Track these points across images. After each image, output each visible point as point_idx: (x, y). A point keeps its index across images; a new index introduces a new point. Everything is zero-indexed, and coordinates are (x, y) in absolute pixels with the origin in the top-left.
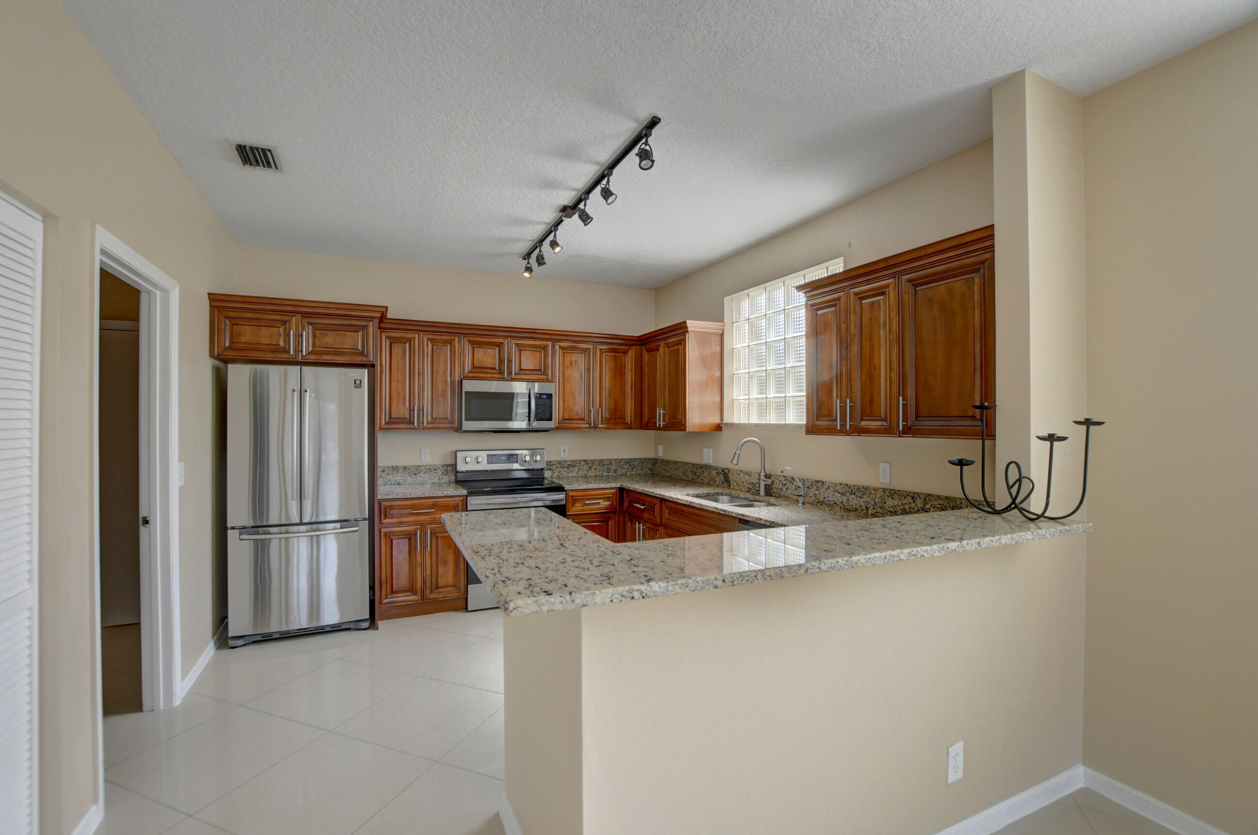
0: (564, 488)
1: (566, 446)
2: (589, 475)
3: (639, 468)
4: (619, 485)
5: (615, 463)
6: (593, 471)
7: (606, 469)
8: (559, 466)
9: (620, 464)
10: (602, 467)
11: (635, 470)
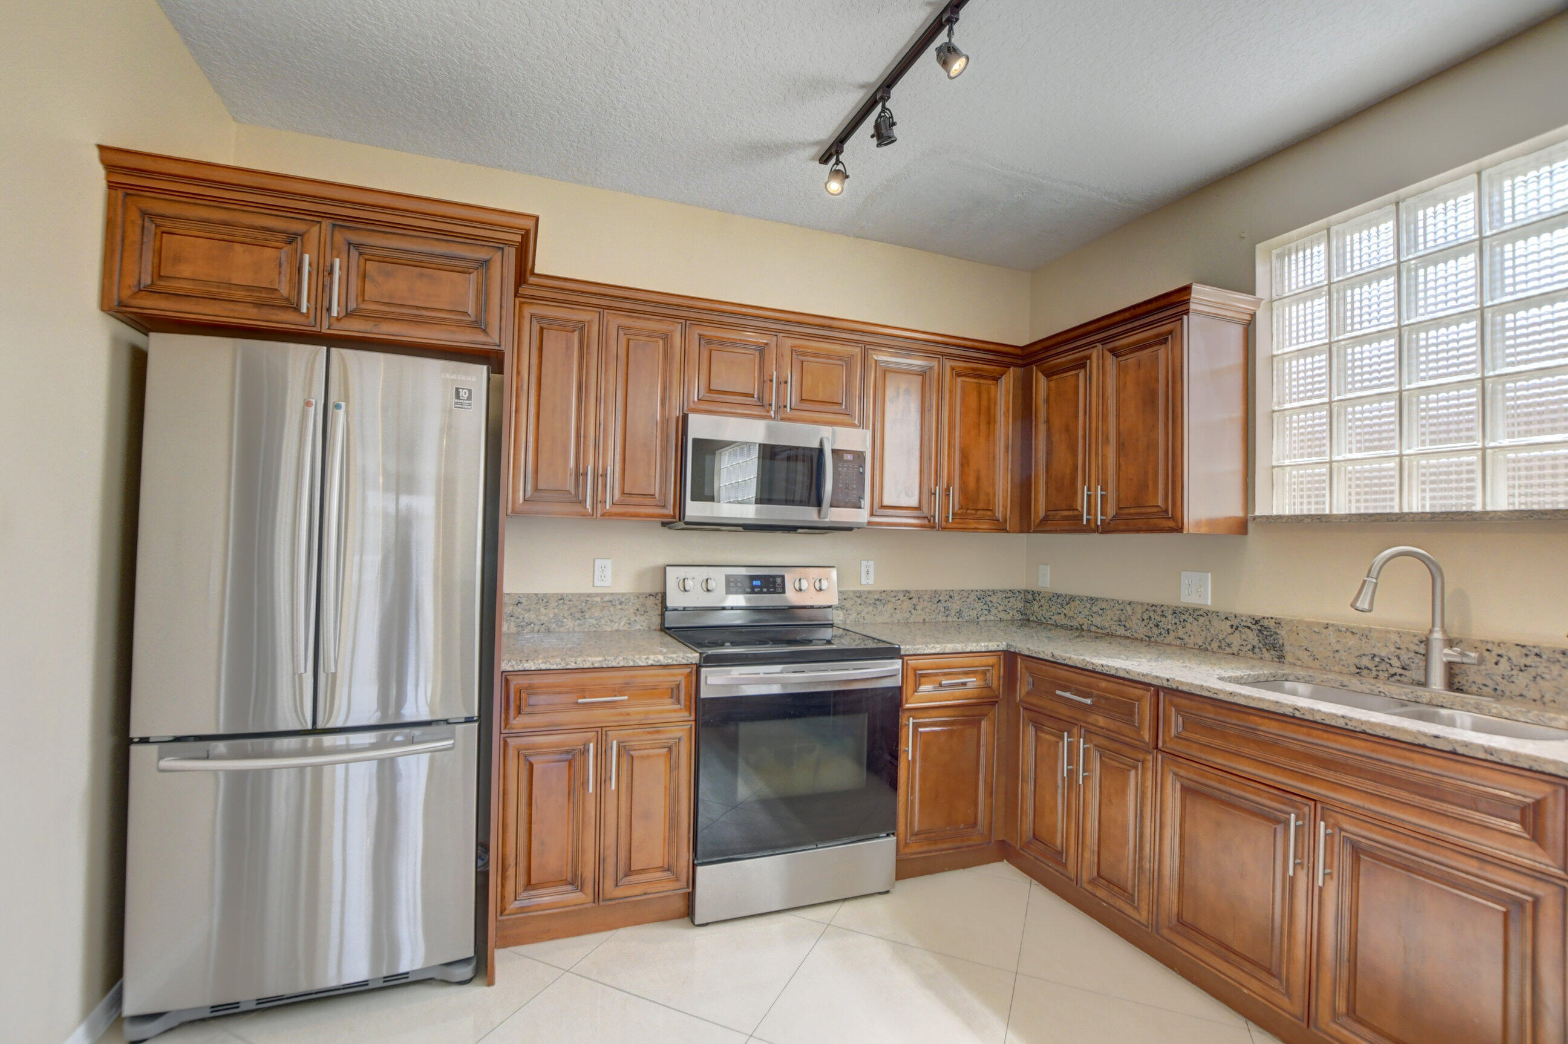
0: (899, 649)
1: (871, 563)
2: (911, 620)
3: (1000, 608)
4: (1003, 646)
5: (958, 598)
6: (919, 612)
7: (943, 610)
8: (859, 601)
9: (968, 600)
10: (935, 606)
11: (994, 611)
